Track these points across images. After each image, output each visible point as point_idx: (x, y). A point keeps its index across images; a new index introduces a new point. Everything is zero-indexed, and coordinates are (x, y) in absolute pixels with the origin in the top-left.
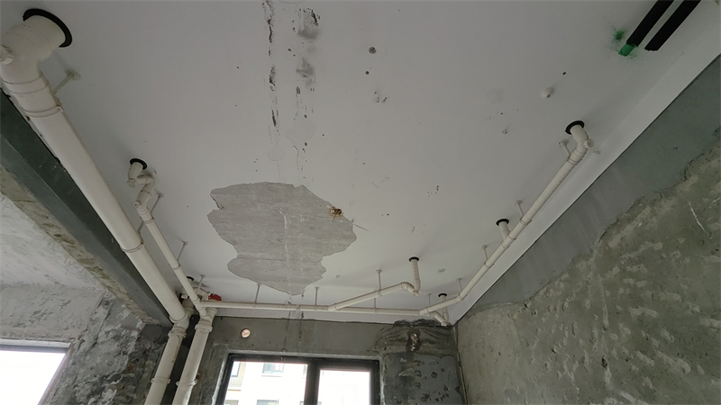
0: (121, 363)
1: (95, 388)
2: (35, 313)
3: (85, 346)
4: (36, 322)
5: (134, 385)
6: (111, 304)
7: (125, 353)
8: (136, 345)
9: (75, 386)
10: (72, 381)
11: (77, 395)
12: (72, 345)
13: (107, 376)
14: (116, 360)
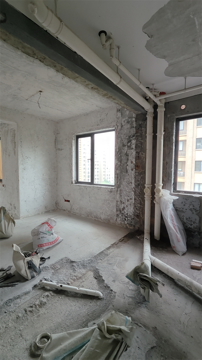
0: (133, 131)
1: (128, 140)
2: (100, 120)
3: (119, 127)
4: (102, 123)
5: (141, 137)
6: (121, 110)
7: (133, 127)
8: (136, 123)
9: (122, 141)
10: (121, 139)
11: (124, 143)
12: (115, 128)
13: (131, 136)
14: (131, 130)
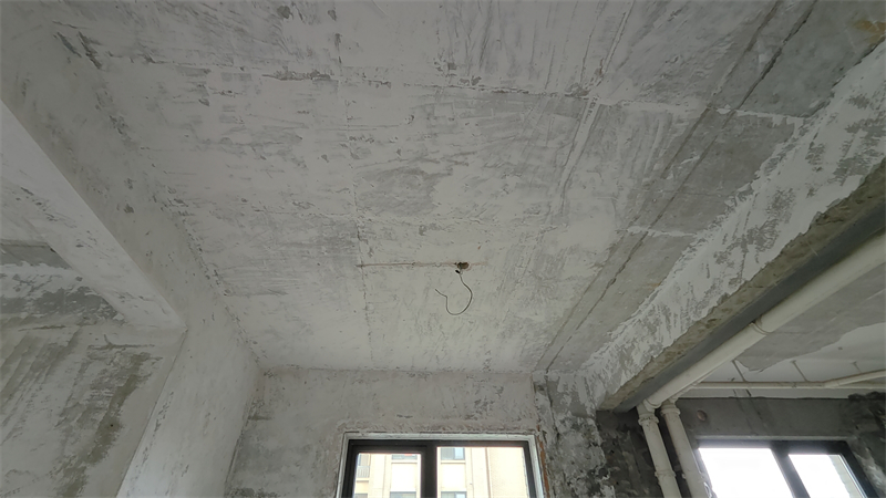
0: (598, 457)
1: (590, 484)
2: (477, 402)
3: (550, 438)
4: (484, 413)
5: (627, 479)
6: (546, 389)
7: (596, 445)
8: (601, 435)
9: (569, 484)
10: (562, 479)
12: (537, 438)
13: (594, 471)
14: (590, 452)
